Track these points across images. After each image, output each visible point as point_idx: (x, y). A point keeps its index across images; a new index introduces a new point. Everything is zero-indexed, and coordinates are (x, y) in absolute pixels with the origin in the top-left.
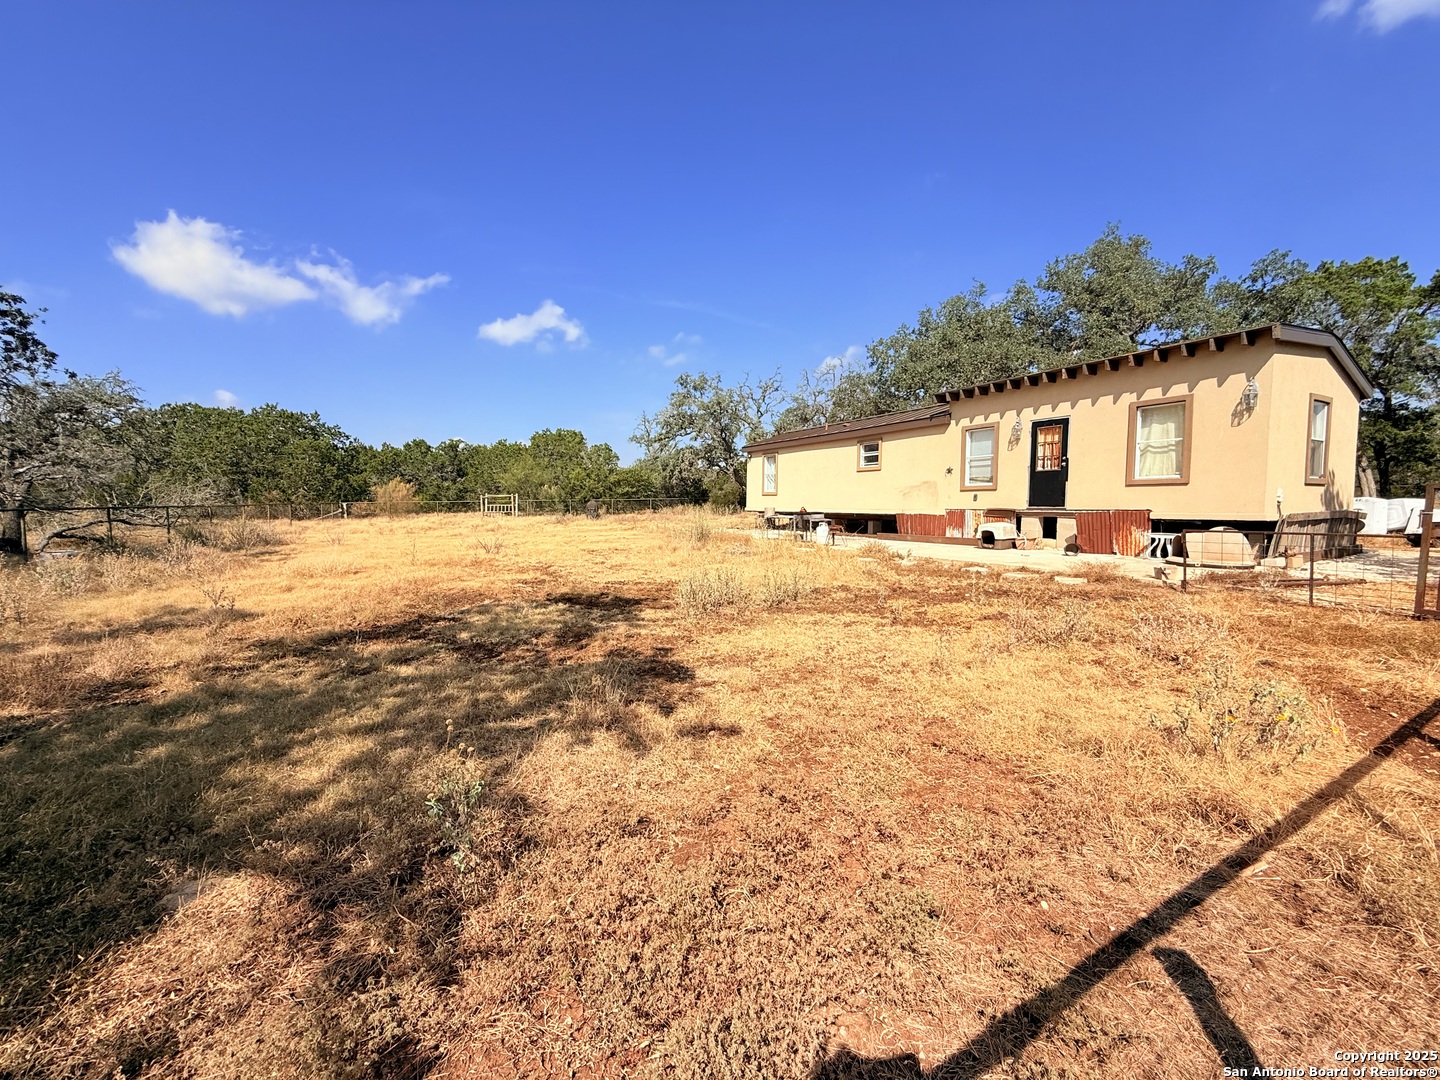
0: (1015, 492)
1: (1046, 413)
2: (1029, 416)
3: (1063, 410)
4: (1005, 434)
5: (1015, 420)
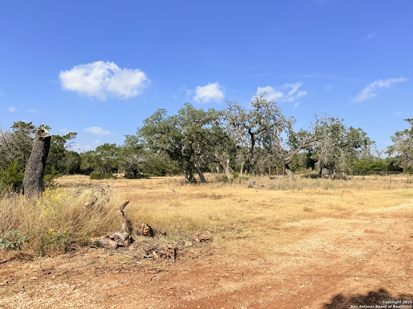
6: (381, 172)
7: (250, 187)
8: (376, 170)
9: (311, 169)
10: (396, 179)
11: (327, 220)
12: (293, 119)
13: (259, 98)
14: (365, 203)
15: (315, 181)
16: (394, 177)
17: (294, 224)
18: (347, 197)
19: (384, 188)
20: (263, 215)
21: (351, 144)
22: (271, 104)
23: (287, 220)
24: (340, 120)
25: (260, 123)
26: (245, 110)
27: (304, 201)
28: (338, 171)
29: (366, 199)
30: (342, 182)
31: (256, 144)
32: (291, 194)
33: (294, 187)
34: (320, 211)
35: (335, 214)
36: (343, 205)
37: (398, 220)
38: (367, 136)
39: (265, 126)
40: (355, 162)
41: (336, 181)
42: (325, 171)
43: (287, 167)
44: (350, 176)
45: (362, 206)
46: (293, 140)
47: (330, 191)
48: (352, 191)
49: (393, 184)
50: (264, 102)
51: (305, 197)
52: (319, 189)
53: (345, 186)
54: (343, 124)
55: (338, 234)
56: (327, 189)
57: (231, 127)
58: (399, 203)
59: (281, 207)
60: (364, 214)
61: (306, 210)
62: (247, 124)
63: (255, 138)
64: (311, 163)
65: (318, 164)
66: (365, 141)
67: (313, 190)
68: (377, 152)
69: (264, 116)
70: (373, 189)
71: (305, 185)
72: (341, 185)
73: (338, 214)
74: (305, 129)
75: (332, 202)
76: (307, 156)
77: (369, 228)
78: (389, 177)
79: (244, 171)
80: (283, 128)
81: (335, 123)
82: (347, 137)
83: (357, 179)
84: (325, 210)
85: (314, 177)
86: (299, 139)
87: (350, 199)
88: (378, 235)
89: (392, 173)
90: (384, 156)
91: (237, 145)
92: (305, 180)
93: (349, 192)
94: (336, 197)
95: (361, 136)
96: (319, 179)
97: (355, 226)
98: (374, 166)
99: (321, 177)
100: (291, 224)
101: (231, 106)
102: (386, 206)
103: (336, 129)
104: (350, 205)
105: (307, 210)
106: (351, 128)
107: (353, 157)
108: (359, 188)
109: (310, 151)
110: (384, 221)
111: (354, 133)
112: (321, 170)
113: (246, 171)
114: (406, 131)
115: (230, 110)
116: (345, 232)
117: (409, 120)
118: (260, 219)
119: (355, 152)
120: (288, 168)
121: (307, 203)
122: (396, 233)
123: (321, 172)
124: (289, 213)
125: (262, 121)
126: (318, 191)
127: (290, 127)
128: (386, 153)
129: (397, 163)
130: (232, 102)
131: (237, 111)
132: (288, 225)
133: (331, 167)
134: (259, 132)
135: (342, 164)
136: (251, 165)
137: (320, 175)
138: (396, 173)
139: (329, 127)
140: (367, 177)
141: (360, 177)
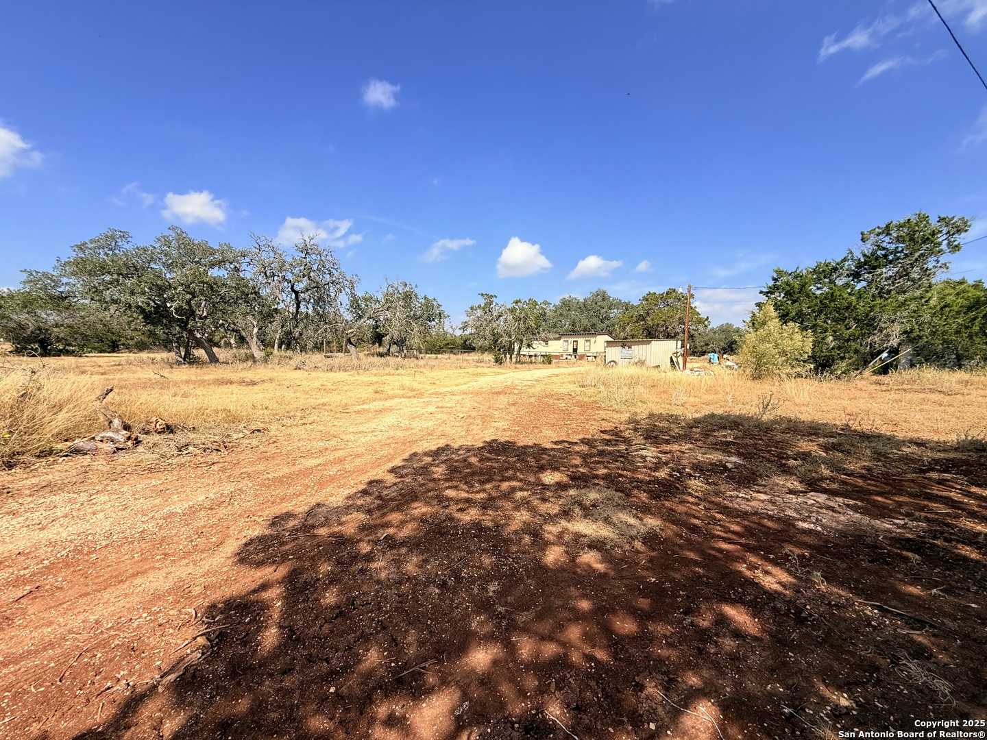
0: (571, 351)
1: (575, 339)
2: (573, 340)
3: (577, 339)
4: (569, 342)
5: (571, 340)
6: (455, 351)
7: (297, 368)
8: (450, 348)
9: (377, 345)
10: (468, 358)
11: (400, 400)
12: (356, 278)
13: (308, 241)
14: (437, 382)
15: (382, 360)
16: (466, 356)
17: (365, 407)
18: (419, 378)
19: (456, 368)
20: (326, 400)
21: (425, 316)
22: (325, 253)
23: (356, 403)
24: (414, 287)
25: (309, 277)
26: (285, 254)
27: (372, 384)
28: (410, 349)
29: (438, 379)
30: (413, 362)
31: (303, 309)
32: (356, 375)
33: (358, 368)
34: (392, 392)
35: (408, 395)
36: (415, 385)
37: (465, 396)
38: (441, 308)
39: (317, 283)
40: (428, 338)
41: (406, 360)
42: (394, 348)
43: (349, 341)
44: (421, 355)
45: (434, 386)
46: (355, 304)
47: (401, 371)
48: (425, 370)
49: (465, 364)
50: (316, 247)
51: (374, 379)
52: (388, 370)
53: (417, 366)
54: (417, 291)
55: (411, 411)
56: (397, 369)
57: (262, 279)
58: (468, 382)
59: (346, 391)
60: (436, 394)
61: (376, 392)
62: (290, 276)
63: (300, 298)
64: (378, 338)
65: (387, 339)
66: (440, 314)
67: (381, 371)
68: (452, 327)
69: (315, 267)
70: (446, 369)
71: (372, 364)
72: (412, 365)
73: (411, 395)
74: (371, 293)
75: (404, 382)
76: (374, 328)
77: (440, 405)
78: (462, 356)
79: (280, 347)
80: (342, 289)
81: (407, 289)
82: (420, 307)
83: (430, 358)
84: (397, 392)
85: (381, 355)
86: (363, 306)
87: (423, 379)
88: (448, 409)
89: (465, 352)
90: (458, 333)
91: (273, 307)
92: (371, 359)
93: (421, 372)
94: (407, 378)
95: (435, 308)
96: (388, 358)
97: (427, 404)
98: (448, 344)
99: (389, 355)
100: (362, 407)
101: (261, 244)
102: (457, 385)
103: (408, 297)
104: (421, 386)
105: (378, 392)
106: (425, 298)
107: (426, 332)
108: (432, 368)
109: (376, 322)
110: (453, 397)
111: (428, 304)
112: (390, 347)
113: (283, 346)
114: (479, 307)
115: (258, 251)
116: (418, 409)
117: (482, 295)
118: (324, 404)
119: (429, 326)
120: (351, 343)
121: (377, 386)
122: (462, 407)
123: (389, 350)
124: (357, 397)
125: (312, 274)
126: (387, 372)
127: (352, 288)
128: (460, 329)
129: (470, 341)
130: (262, 238)
131: (272, 254)
132: (359, 408)
133: (401, 343)
134: (307, 290)
135: (415, 340)
136: (294, 338)
137: (388, 353)
138: (469, 352)
139: (401, 294)
140: (440, 356)
141: (433, 356)
